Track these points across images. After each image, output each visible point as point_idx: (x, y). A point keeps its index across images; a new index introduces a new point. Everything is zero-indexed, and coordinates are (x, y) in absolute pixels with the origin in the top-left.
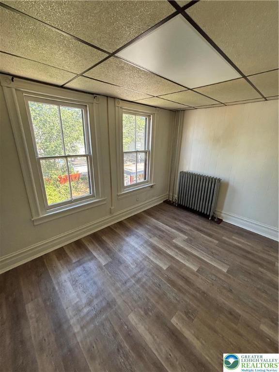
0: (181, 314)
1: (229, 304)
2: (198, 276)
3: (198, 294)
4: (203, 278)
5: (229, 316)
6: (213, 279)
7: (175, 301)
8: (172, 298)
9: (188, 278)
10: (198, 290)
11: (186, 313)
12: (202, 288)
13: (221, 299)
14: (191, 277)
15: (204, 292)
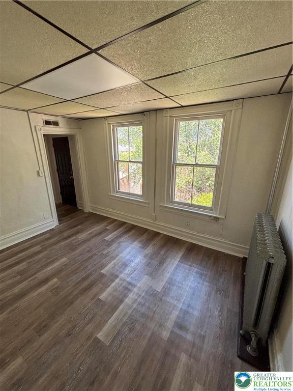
0: (58, 284)
1: (55, 327)
2: (92, 299)
3: (72, 297)
4: (89, 305)
5: (43, 324)
6: (86, 315)
7: (68, 280)
8: (72, 278)
9: (91, 290)
10: (76, 297)
11: (57, 288)
12: (78, 301)
13: (62, 319)
14: (91, 292)
15: (72, 303)
